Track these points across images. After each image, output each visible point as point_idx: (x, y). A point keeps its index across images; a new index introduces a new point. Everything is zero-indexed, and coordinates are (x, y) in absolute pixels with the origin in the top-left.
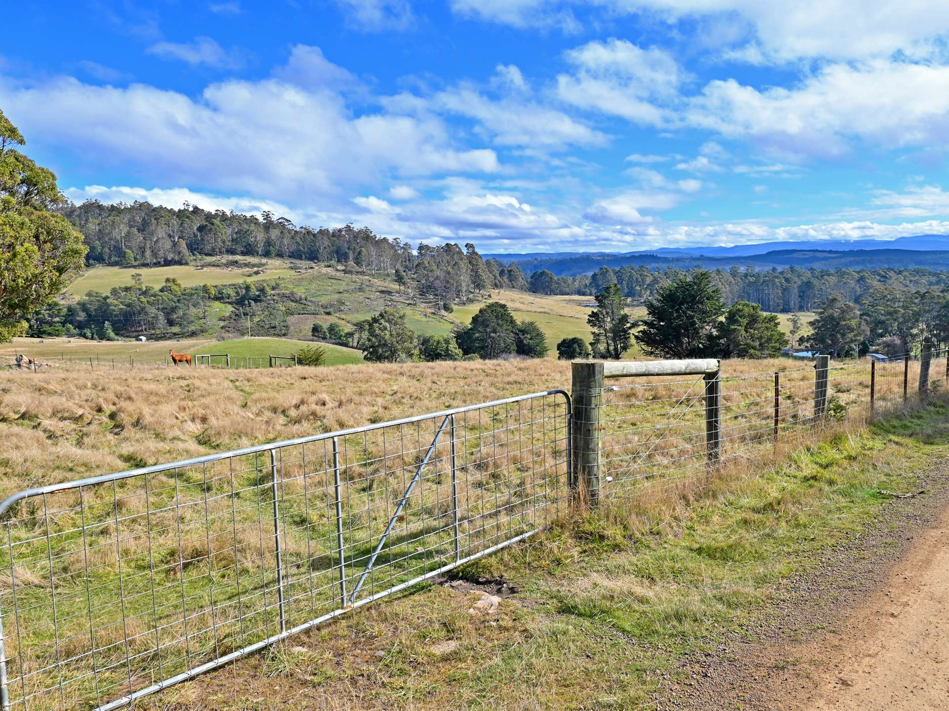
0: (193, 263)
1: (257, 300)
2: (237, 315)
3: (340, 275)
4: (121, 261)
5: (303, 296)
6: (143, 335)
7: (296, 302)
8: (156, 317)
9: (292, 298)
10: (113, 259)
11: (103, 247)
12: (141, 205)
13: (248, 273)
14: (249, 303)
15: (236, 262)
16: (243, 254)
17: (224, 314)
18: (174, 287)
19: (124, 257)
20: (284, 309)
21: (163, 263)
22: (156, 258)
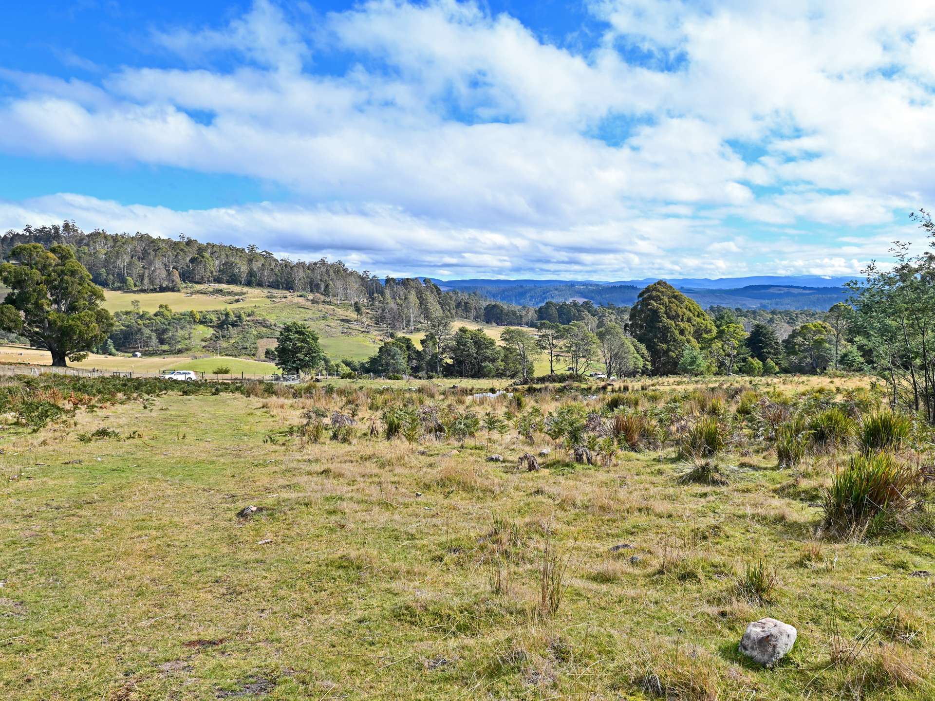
0: (185, 290)
1: (234, 325)
2: (216, 337)
3: (309, 304)
4: (123, 286)
5: (273, 323)
6: (138, 351)
7: (267, 327)
8: (150, 338)
9: (263, 324)
10: (117, 285)
11: (108, 274)
12: (142, 236)
13: (229, 301)
14: (228, 327)
15: (221, 291)
16: (228, 283)
17: (206, 336)
18: (166, 312)
19: (126, 283)
20: (256, 333)
21: (158, 289)
22: (153, 285)
